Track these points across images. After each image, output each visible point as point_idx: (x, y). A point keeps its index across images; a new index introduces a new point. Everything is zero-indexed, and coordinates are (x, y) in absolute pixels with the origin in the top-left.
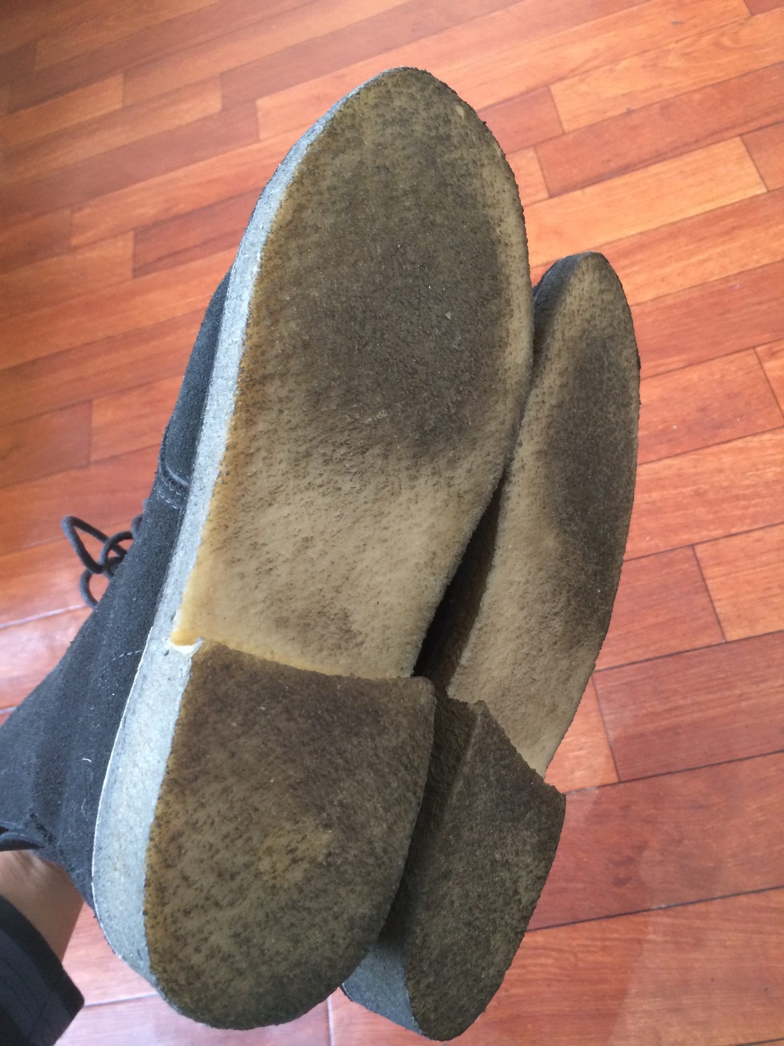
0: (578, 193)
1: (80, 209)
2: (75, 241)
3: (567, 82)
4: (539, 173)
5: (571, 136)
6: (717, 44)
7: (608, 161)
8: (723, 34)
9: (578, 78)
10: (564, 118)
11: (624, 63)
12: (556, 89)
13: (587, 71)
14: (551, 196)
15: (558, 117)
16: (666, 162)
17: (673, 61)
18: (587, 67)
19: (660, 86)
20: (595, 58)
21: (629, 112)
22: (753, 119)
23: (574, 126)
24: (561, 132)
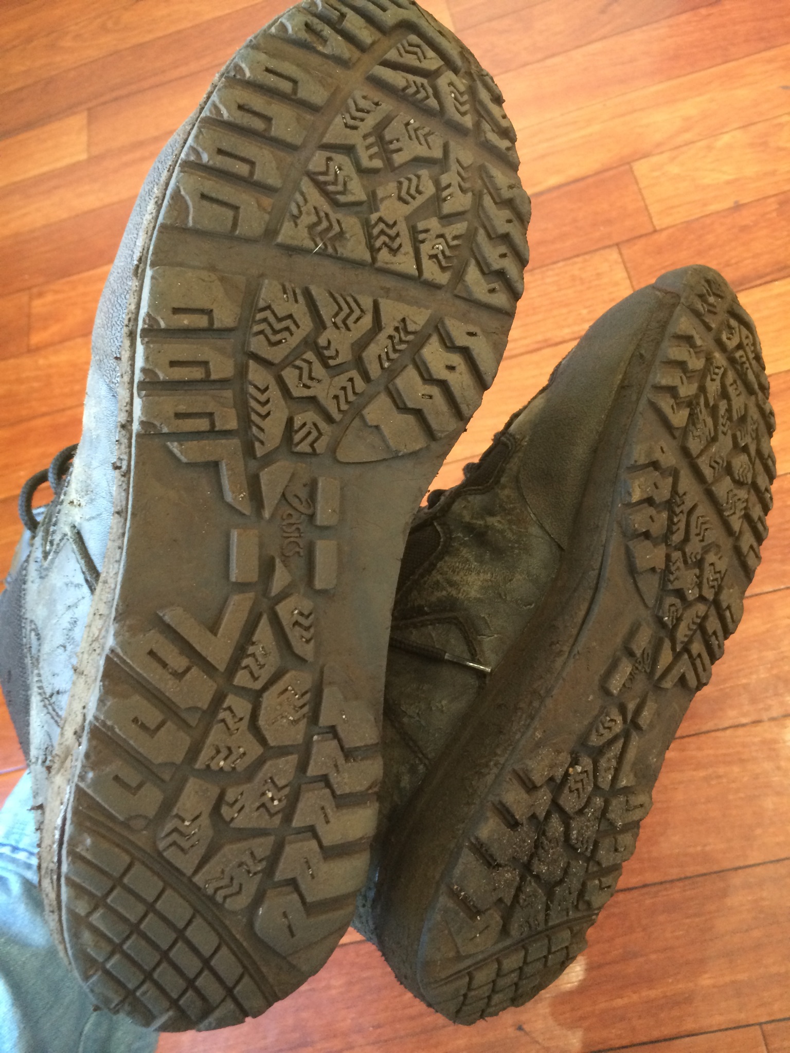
1: (40, 295)
2: (36, 339)
3: (654, 159)
5: (663, 236)
9: (666, 156)
10: (653, 209)
11: (726, 138)
12: (641, 168)
13: (680, 146)
19: (773, 173)
20: (687, 130)
21: (738, 207)
24: (651, 229)
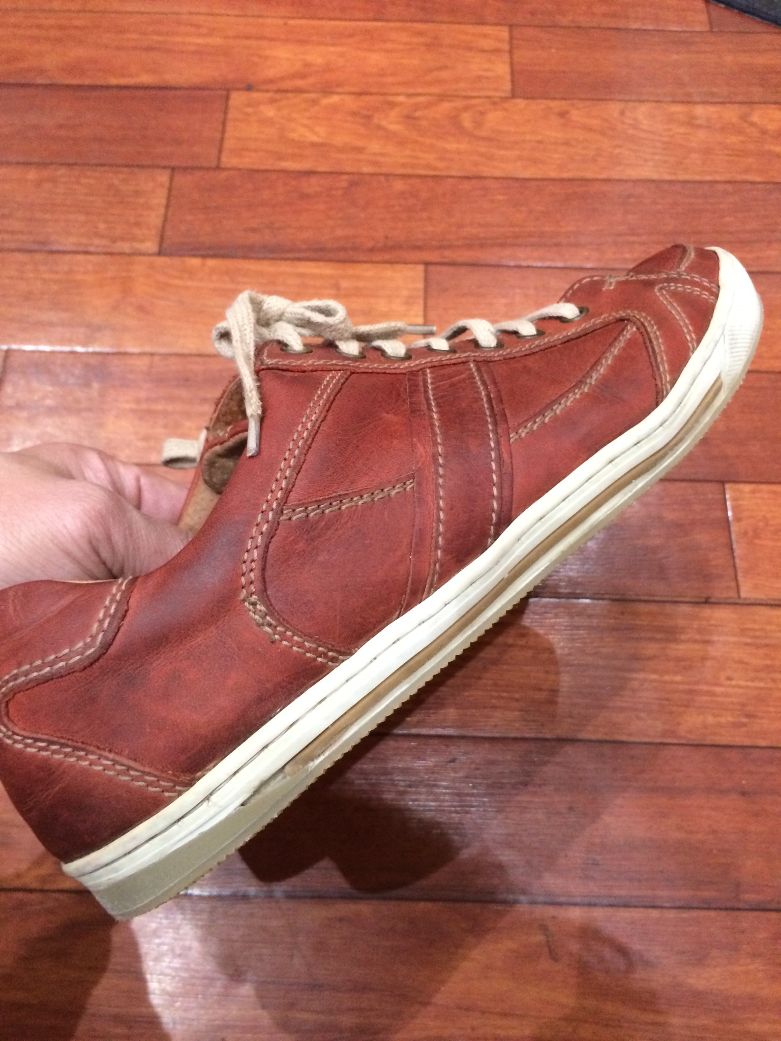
0: (195, 262)
4: (162, 211)
6: (454, 119)
7: (254, 230)
8: (466, 109)
14: (160, 253)
15: (222, 140)
16: (321, 264)
17: (391, 122)
18: (288, 84)
22: (450, 247)
23: (234, 162)
